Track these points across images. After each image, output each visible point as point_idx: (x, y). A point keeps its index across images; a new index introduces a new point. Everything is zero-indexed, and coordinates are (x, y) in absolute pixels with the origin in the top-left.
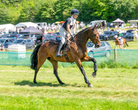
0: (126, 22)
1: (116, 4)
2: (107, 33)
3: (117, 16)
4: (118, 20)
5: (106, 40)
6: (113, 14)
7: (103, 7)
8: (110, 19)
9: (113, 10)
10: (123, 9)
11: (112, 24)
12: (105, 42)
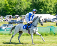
0: (20, 16)
1: (16, 9)
2: (12, 21)
3: (16, 14)
4: (17, 15)
5: (12, 24)
6: (15, 13)
7: (11, 10)
8: (13, 15)
9: (15, 11)
10: (19, 11)
11: (14, 17)
12: (11, 24)
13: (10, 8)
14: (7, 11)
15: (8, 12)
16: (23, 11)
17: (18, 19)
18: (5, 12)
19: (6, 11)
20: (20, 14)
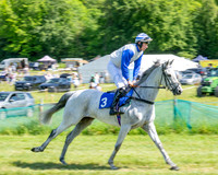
0: (59, 61)
1: (43, 33)
2: (28, 79)
3: (45, 52)
4: (47, 58)
5: (27, 90)
6: (38, 48)
7: (23, 37)
8: (34, 56)
9: (39, 43)
10: (54, 41)
11: (36, 65)
12: (25, 93)
13: (21, 32)
14: (10, 43)
15: (14, 47)
16: (70, 41)
17: (53, 73)
18: (3, 46)
19: (7, 42)
20: (60, 55)
